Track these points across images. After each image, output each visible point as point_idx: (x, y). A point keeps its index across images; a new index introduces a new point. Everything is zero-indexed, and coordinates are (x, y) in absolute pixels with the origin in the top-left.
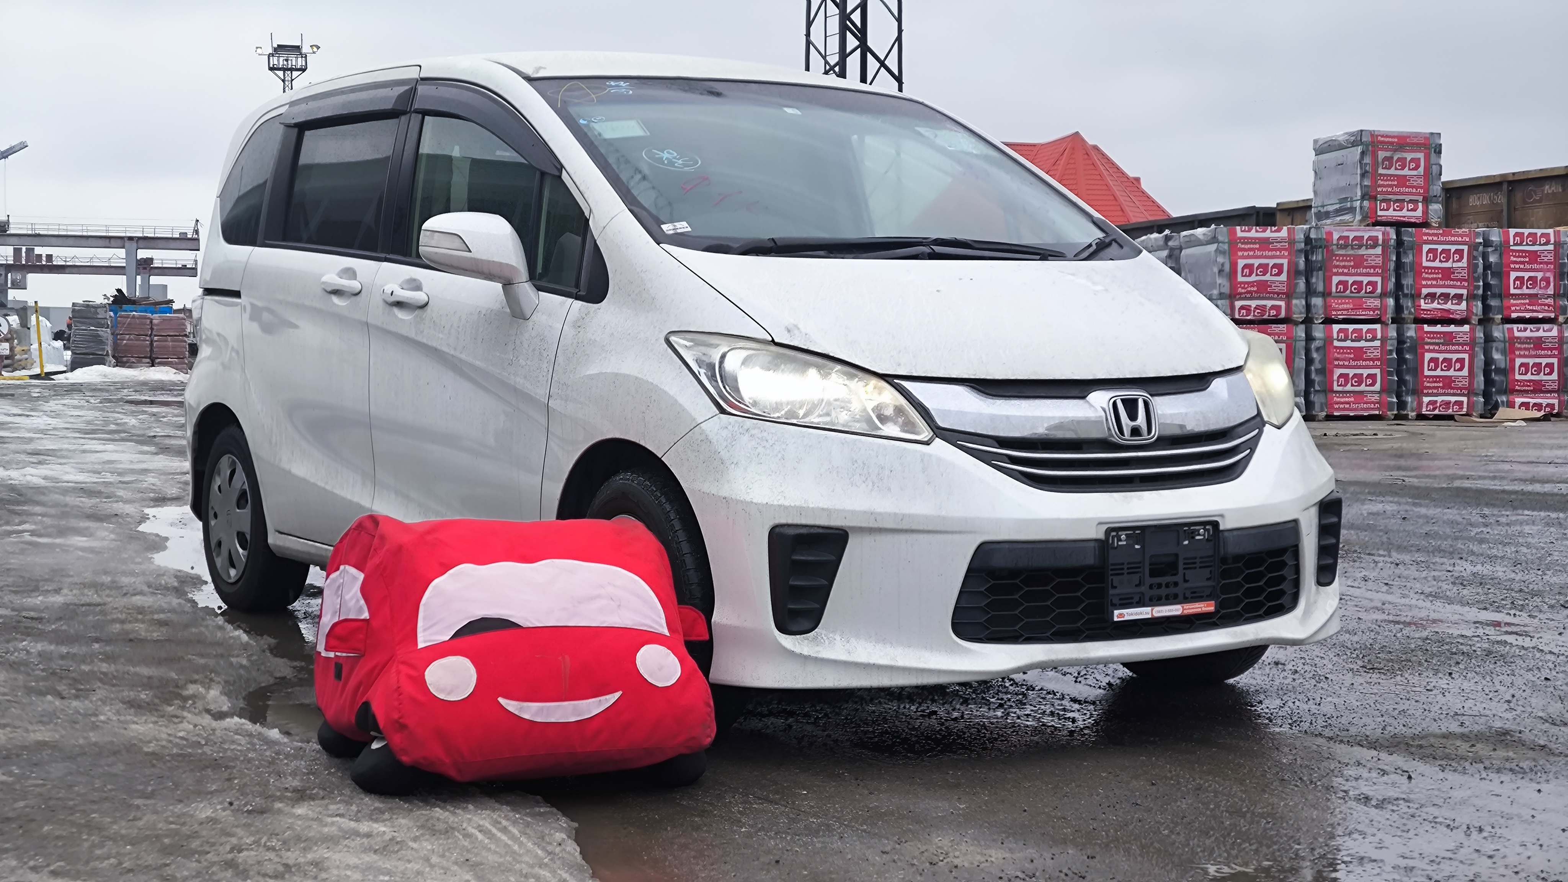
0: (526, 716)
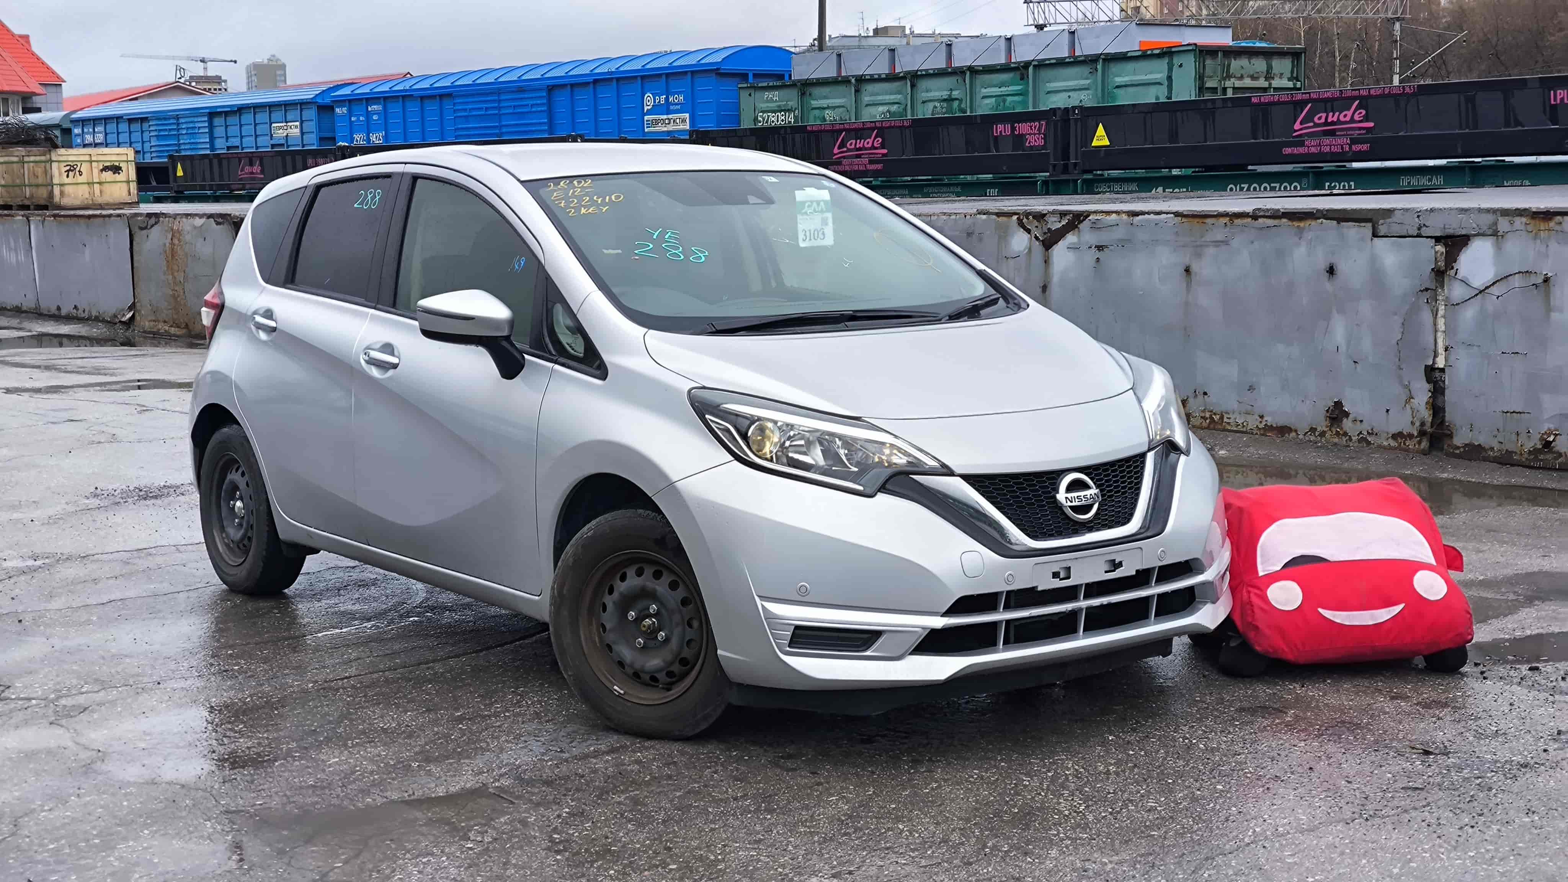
0: (1338, 621)
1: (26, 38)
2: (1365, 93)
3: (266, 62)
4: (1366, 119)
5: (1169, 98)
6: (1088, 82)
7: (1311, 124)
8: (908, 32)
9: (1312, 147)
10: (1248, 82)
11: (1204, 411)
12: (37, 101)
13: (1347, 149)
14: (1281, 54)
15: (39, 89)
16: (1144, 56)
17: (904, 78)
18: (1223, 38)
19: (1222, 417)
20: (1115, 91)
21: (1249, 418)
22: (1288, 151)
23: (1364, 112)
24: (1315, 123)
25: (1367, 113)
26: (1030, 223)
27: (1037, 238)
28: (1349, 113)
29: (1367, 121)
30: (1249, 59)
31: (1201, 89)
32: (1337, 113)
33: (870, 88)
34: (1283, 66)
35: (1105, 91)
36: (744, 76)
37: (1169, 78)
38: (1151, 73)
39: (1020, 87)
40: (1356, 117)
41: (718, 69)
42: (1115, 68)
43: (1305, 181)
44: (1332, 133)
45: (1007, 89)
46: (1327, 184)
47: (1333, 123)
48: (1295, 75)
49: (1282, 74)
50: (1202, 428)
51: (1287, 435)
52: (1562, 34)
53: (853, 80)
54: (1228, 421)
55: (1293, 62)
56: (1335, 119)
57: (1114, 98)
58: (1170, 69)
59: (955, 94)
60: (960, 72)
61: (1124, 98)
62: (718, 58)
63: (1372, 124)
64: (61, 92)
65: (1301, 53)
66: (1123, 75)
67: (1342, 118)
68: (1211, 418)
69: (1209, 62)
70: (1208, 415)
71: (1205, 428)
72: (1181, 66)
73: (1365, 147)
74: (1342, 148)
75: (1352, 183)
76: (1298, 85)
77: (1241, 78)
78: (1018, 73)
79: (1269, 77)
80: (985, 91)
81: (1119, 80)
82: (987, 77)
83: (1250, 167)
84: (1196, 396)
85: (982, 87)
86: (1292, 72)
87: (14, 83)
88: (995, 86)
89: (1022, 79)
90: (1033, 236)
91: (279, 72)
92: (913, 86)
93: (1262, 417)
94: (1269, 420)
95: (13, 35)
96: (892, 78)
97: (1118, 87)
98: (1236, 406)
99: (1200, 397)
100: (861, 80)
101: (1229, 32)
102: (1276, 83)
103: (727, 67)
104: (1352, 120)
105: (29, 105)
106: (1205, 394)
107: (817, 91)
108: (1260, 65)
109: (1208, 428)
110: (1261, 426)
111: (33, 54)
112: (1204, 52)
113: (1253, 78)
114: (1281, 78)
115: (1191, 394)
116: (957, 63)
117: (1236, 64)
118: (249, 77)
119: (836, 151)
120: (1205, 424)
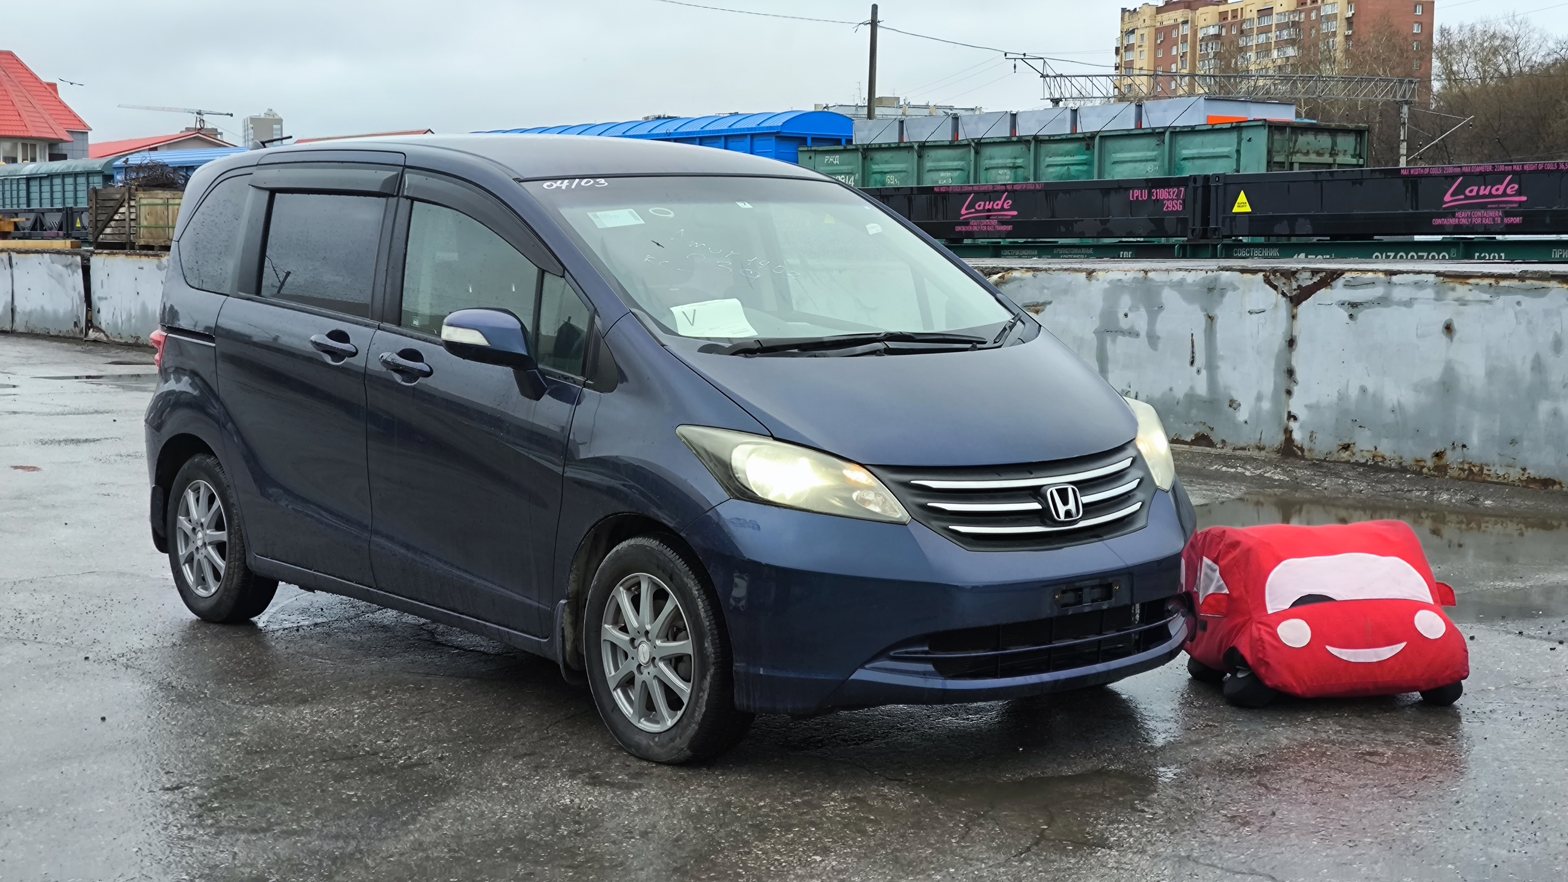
1: (53, 86)
2: (1518, 168)
3: (263, 116)
4: (1519, 193)
5: (1238, 171)
6: (1155, 153)
7: (1462, 197)
8: (902, 103)
9: (1462, 218)
10: (1313, 158)
11: (1462, 463)
12: (64, 148)
13: (1499, 222)
14: (1346, 131)
15: (66, 137)
16: (1212, 130)
17: (969, 145)
18: (1286, 115)
19: (1481, 470)
20: (1182, 163)
21: (1511, 471)
22: (1437, 221)
23: (1517, 186)
24: (1466, 196)
25: (1520, 187)
26: (1277, 279)
27: (1284, 294)
28: (1502, 188)
29: (1520, 195)
30: (1316, 135)
31: (1269, 163)
32: (1489, 187)
33: (933, 154)
34: (1346, 143)
35: (1172, 161)
36: (802, 140)
37: (1238, 152)
38: (1220, 146)
39: (1084, 157)
40: (1509, 191)
41: (778, 132)
42: (1182, 140)
43: (1453, 251)
44: (1483, 206)
45: (1072, 158)
46: (1477, 254)
47: (1484, 196)
48: (1358, 152)
49: (1345, 151)
50: (1460, 479)
51: (1550, 487)
52: (1564, 120)
53: (916, 146)
54: (1488, 473)
55: (1356, 140)
56: (1487, 192)
57: (1181, 170)
58: (1239, 143)
59: (1019, 161)
60: (1023, 141)
61: (1189, 170)
62: (778, 122)
63: (1524, 198)
64: (87, 140)
65: (1364, 131)
66: (1189, 148)
67: (1494, 192)
68: (1470, 470)
69: (1277, 137)
70: (1466, 467)
71: (1463, 479)
72: (1250, 140)
73: (1518, 220)
74: (1494, 220)
75: (1503, 255)
76: (1361, 161)
77: (1307, 153)
78: (1084, 143)
79: (1333, 154)
80: (1050, 159)
81: (1186, 153)
82: (1054, 146)
83: (1376, 237)
84: (1454, 448)
85: (1047, 156)
86: (1355, 149)
87: (42, 130)
88: (1061, 155)
89: (1088, 149)
90: (1280, 292)
91: (275, 126)
92: (977, 153)
93: (1524, 470)
94: (1532, 472)
95: (41, 83)
96: (953, 145)
97: (1185, 159)
98: (1496, 459)
99: (1459, 449)
100: (924, 147)
101: (1293, 109)
102: (1340, 159)
103: (787, 131)
104: (1504, 194)
105: (56, 152)
106: (1464, 446)
107: (878, 156)
108: (1325, 141)
109: (1466, 479)
110: (1524, 478)
111: (61, 102)
112: (1275, 128)
113: (1319, 154)
114: (1344, 154)
115: (1449, 446)
116: (1021, 132)
117: (1304, 140)
118: (246, 130)
119: (963, 211)
120: (1463, 475)
